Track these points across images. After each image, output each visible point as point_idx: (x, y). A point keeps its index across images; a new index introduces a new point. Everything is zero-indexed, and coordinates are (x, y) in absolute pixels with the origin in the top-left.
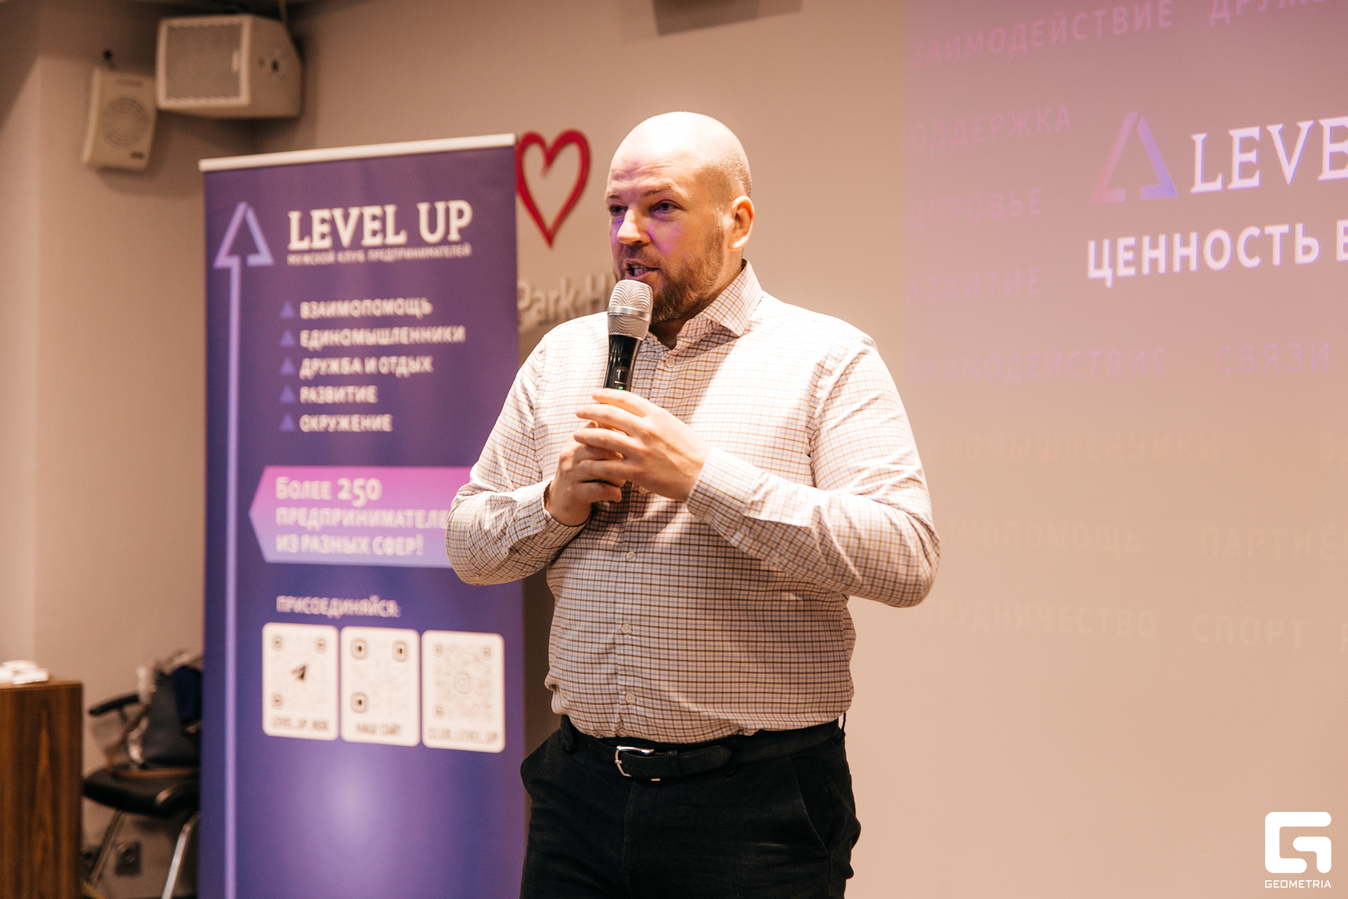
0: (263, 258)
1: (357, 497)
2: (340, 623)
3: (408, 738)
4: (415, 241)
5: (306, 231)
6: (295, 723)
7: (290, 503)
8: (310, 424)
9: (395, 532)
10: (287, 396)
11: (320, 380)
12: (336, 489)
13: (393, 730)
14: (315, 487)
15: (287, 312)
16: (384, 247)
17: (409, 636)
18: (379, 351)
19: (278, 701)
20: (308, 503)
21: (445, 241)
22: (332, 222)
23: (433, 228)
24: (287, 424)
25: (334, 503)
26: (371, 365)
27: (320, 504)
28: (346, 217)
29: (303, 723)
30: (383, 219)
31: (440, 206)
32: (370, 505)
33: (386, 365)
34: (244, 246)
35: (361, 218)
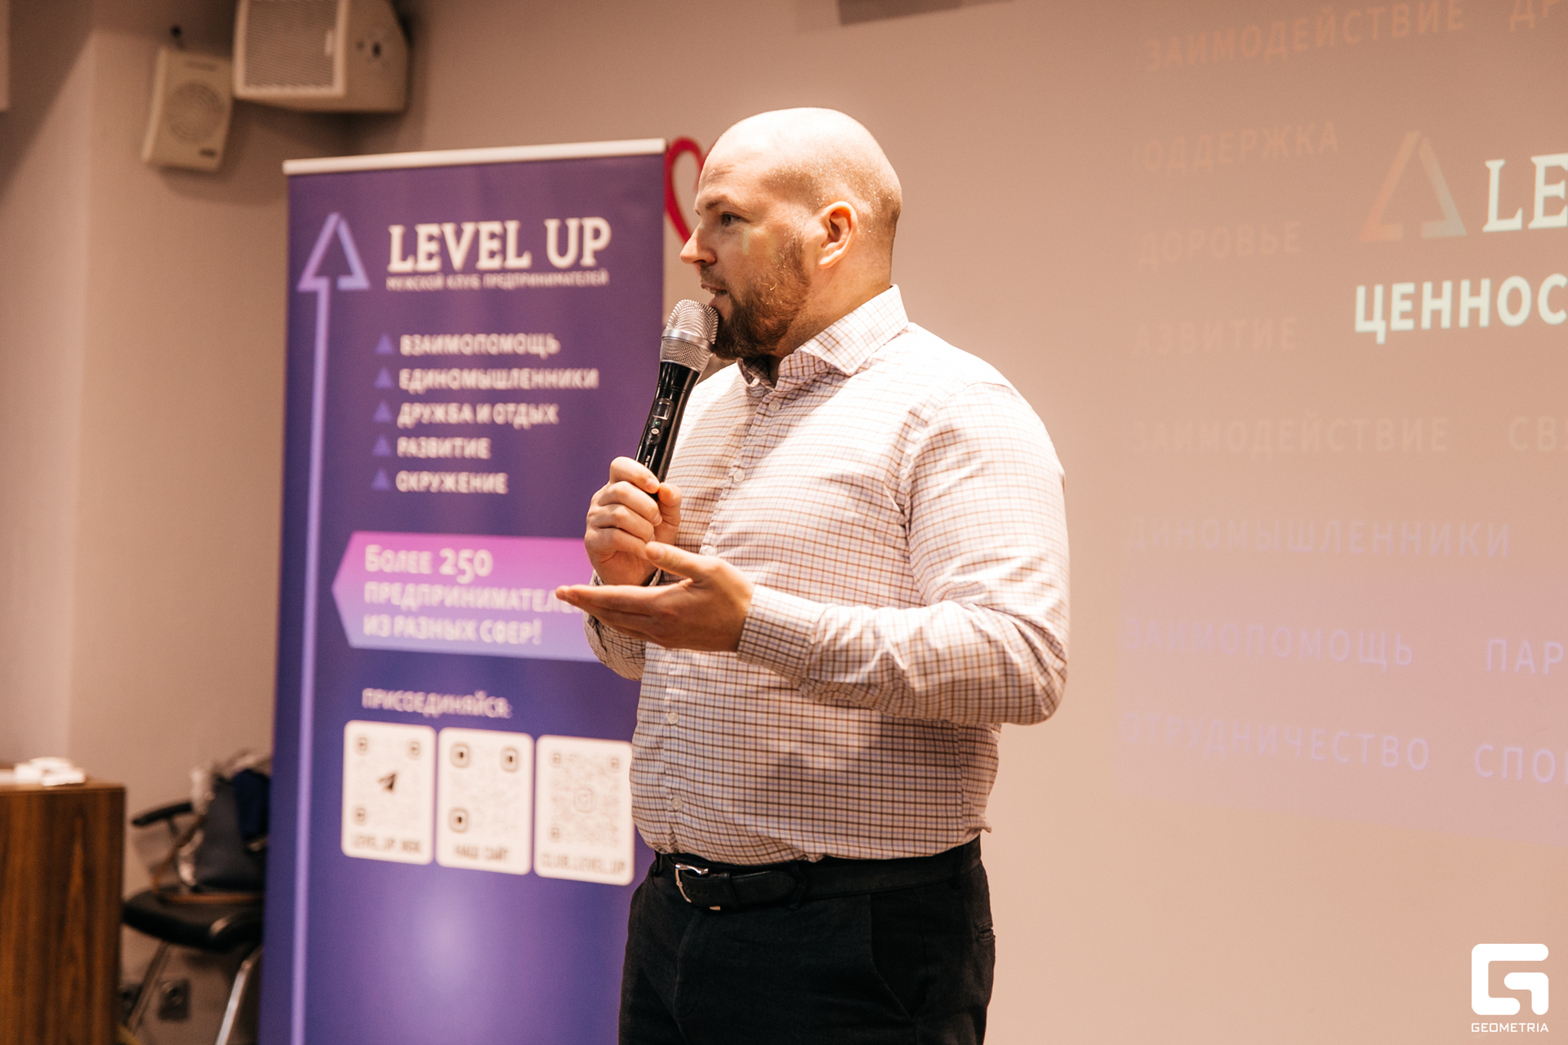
0: (357, 281)
1: (462, 572)
2: (439, 723)
3: (517, 865)
4: (541, 264)
5: (410, 249)
6: (380, 842)
7: (381, 576)
8: (407, 482)
9: (507, 615)
10: (382, 448)
11: (422, 430)
12: (438, 561)
13: (499, 855)
14: (413, 559)
15: (385, 346)
16: (503, 271)
17: (522, 742)
18: (494, 397)
19: (360, 815)
20: (404, 578)
21: (577, 266)
22: (442, 240)
23: (562, 250)
24: (381, 482)
25: (435, 578)
26: (484, 413)
27: (418, 579)
28: (459, 234)
29: (390, 843)
30: (503, 238)
31: (573, 224)
32: (479, 582)
33: (502, 413)
34: (335, 265)
35: (476, 236)
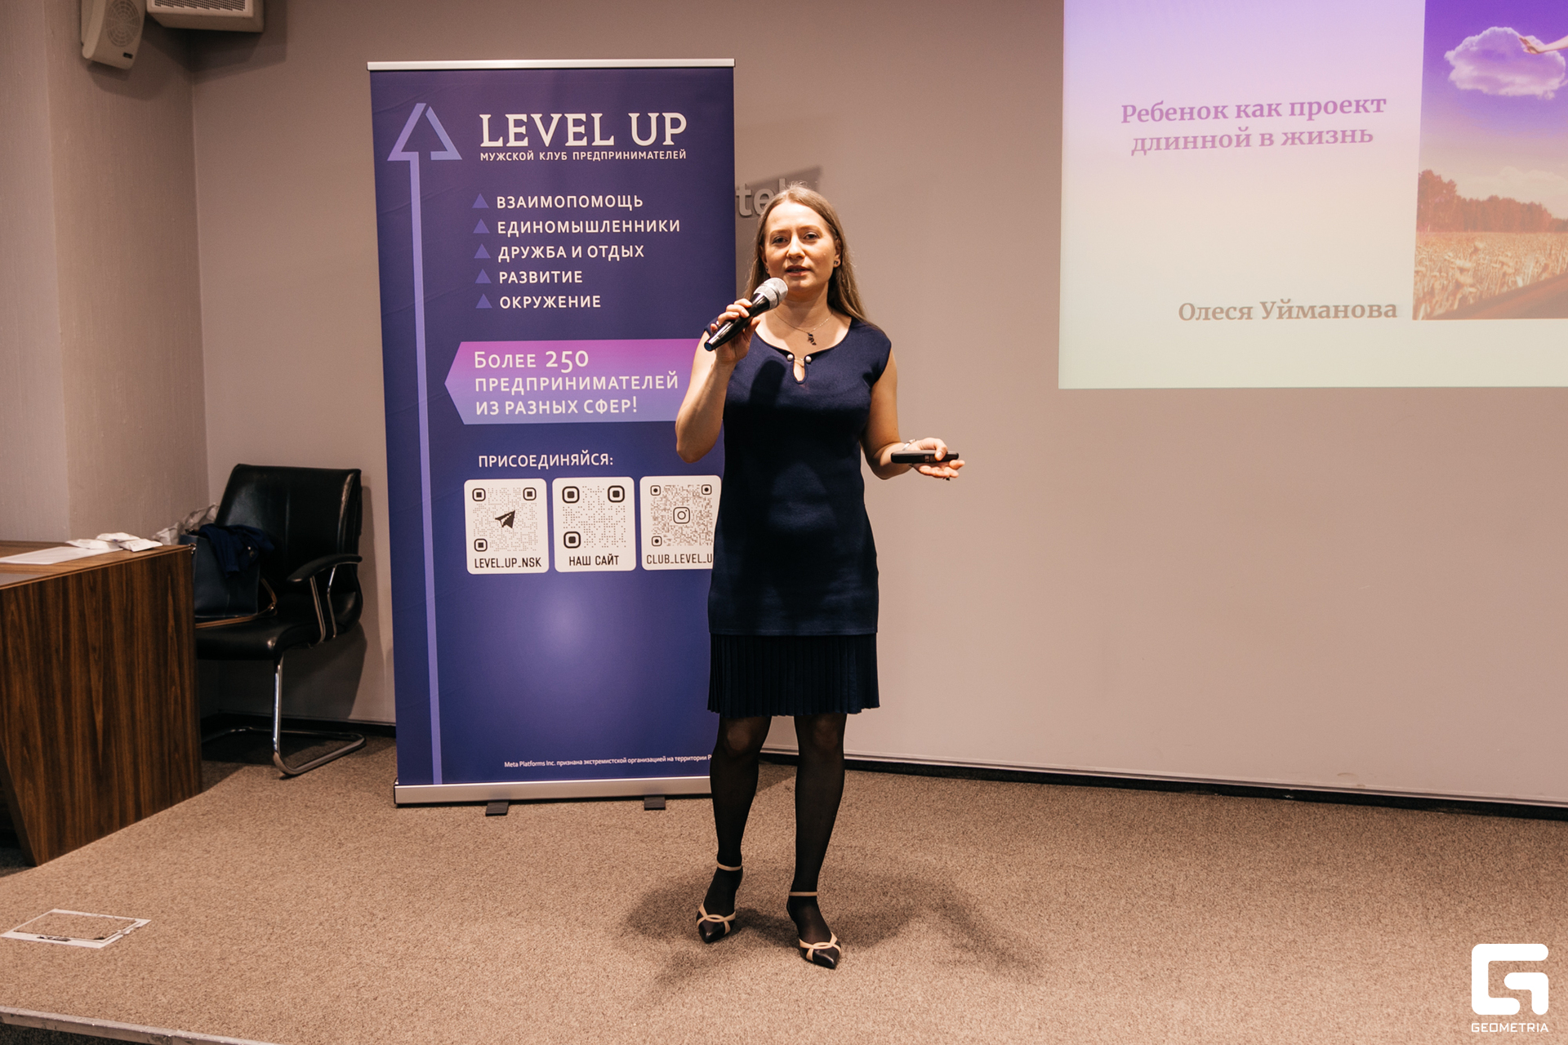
0: (451, 153)
1: (566, 366)
2: (549, 475)
3: (627, 564)
4: (625, 143)
5: (499, 130)
6: (502, 563)
7: (487, 372)
8: (508, 303)
9: (607, 395)
10: (483, 278)
11: (517, 265)
12: (542, 360)
13: (611, 560)
14: (520, 357)
15: (480, 203)
16: (590, 148)
17: (627, 483)
18: (584, 240)
19: (481, 545)
20: (511, 373)
21: (658, 144)
22: (530, 124)
23: (645, 134)
24: (484, 303)
25: (541, 371)
26: (577, 252)
27: (525, 373)
28: (547, 123)
29: (513, 561)
30: (589, 125)
31: (654, 116)
32: (577, 372)
33: (593, 252)
34: (423, 140)
35: (563, 123)
